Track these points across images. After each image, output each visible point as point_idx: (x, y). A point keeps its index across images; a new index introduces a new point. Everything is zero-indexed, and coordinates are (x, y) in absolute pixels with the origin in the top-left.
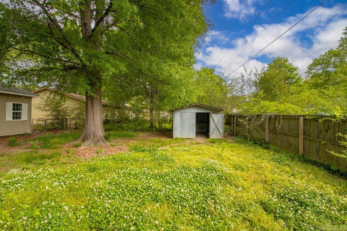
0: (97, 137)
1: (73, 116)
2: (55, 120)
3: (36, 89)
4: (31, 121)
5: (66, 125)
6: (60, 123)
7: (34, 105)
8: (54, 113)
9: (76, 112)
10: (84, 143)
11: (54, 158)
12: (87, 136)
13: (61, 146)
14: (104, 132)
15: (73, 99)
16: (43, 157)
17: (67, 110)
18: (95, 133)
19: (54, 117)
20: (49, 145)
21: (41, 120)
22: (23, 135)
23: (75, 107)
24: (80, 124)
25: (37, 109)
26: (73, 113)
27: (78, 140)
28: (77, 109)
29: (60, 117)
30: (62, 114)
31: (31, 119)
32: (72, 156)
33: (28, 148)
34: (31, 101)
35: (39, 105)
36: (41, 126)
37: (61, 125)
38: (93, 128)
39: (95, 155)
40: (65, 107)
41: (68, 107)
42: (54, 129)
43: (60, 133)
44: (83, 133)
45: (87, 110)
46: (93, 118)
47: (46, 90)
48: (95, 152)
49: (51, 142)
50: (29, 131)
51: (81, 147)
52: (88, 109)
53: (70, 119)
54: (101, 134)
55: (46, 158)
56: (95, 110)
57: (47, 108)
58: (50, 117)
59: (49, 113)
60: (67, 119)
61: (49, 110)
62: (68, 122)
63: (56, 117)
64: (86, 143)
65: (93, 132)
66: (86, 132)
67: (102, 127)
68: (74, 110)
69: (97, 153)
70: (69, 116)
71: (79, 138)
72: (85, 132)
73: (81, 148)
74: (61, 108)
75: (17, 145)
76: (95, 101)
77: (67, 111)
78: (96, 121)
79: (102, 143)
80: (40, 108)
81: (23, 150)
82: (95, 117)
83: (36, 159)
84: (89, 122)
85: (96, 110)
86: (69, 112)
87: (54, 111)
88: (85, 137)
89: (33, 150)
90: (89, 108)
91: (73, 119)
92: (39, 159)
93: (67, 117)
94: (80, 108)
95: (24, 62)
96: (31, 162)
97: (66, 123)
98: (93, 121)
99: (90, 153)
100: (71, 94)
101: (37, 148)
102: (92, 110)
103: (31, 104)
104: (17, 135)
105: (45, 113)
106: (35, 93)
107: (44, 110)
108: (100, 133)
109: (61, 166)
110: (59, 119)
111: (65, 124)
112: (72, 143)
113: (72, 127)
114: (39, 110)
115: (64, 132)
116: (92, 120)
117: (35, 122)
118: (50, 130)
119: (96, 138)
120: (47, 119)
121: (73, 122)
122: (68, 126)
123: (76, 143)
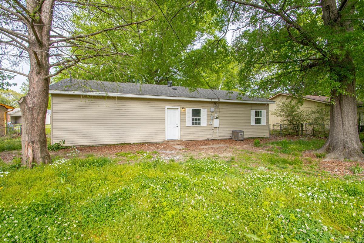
0: (348, 148)
1: (310, 121)
2: (290, 125)
3: (270, 96)
4: (268, 125)
5: (302, 131)
6: (295, 129)
7: (271, 111)
8: (288, 118)
9: (313, 116)
10: (329, 154)
11: (295, 164)
12: (333, 146)
13: (301, 154)
14: (360, 143)
15: (310, 101)
16: (284, 162)
17: (303, 114)
18: (346, 143)
19: (288, 123)
20: (288, 151)
21: (277, 125)
22: (263, 138)
23: (312, 111)
24: (318, 131)
25: (273, 114)
26: (309, 118)
27: (321, 149)
28: (314, 113)
29: (295, 123)
30: (297, 119)
31: (268, 124)
32: (315, 167)
33: (269, 150)
34: (268, 107)
35: (275, 111)
36: (276, 131)
37: (296, 131)
38: (342, 137)
39: (349, 174)
40: (300, 111)
41: (304, 111)
42: (289, 134)
43: (296, 139)
44: (326, 142)
45: (333, 114)
46: (343, 124)
47: (280, 95)
48: (348, 169)
49: (289, 147)
50: (267, 135)
51: (325, 158)
52: (335, 112)
53: (306, 124)
54: (356, 146)
55: (287, 163)
56: (345, 113)
57: (282, 114)
58: (285, 122)
59: (283, 118)
60: (302, 124)
61: (283, 115)
62: (303, 127)
63: (291, 122)
64: (332, 155)
65: (341, 141)
66: (331, 141)
67: (357, 136)
68: (311, 114)
69: (351, 170)
70: (305, 121)
71: (321, 147)
72: (329, 140)
73: (326, 160)
74: (296, 112)
75: (260, 146)
76: (344, 100)
77: (303, 116)
78: (346, 128)
79: (357, 159)
80: (275, 114)
81: (265, 152)
82: (346, 122)
83: (278, 162)
84: (335, 128)
85: (347, 112)
86: (305, 116)
87: (288, 116)
88: (330, 147)
89: (274, 153)
90: (335, 110)
91: (310, 124)
92: (281, 163)
93: (302, 123)
94: (318, 112)
95: (260, 74)
96: (275, 164)
97: (302, 128)
98: (343, 127)
99: (339, 169)
100: (308, 96)
101: (277, 152)
102: (340, 112)
103: (268, 110)
104: (259, 137)
105: (280, 118)
106: (270, 99)
107: (278, 115)
108: (354, 144)
109: (304, 175)
110: (293, 125)
111: (300, 130)
112: (313, 153)
113: (309, 133)
114: (275, 115)
115: (301, 138)
116: (341, 127)
117: (272, 127)
118: (285, 135)
119: (347, 150)
120: (282, 124)
121: (310, 128)
122: (303, 132)
123: (319, 152)
